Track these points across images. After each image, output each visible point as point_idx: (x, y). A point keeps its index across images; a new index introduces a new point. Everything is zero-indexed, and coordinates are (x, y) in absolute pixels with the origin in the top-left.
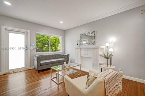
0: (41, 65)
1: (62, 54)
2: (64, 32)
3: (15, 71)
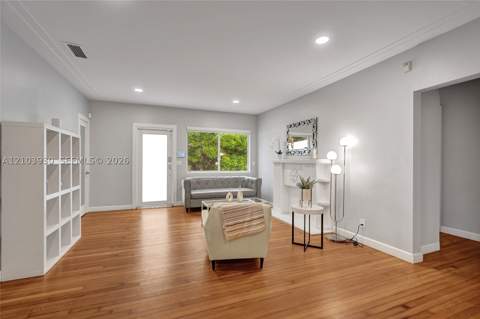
0: (192, 197)
1: (247, 178)
2: (256, 120)
3: (154, 206)
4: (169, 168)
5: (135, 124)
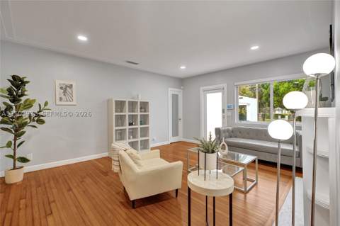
4: (223, 117)
5: (202, 88)
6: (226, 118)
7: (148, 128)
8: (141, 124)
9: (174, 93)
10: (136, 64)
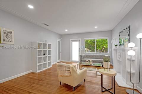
5: (70, 40)
6: (80, 51)
7: (51, 56)
8: (48, 55)
9: (58, 41)
10: (48, 25)
